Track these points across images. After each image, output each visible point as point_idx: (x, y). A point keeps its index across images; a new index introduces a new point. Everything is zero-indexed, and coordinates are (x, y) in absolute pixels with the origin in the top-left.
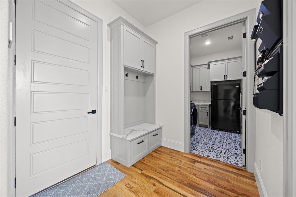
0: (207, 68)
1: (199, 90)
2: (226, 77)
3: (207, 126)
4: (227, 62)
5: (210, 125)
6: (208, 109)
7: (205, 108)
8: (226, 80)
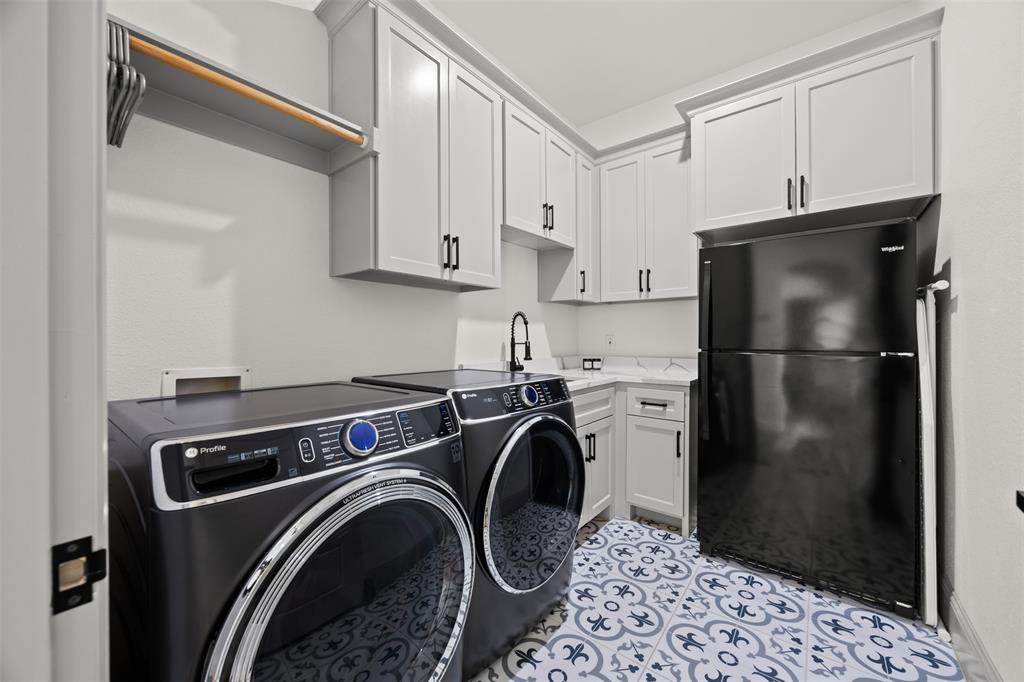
0: (679, 153)
1: (635, 295)
2: (798, 189)
3: (680, 521)
4: (804, 82)
5: (695, 519)
6: (680, 411)
7: (665, 405)
8: (801, 212)
